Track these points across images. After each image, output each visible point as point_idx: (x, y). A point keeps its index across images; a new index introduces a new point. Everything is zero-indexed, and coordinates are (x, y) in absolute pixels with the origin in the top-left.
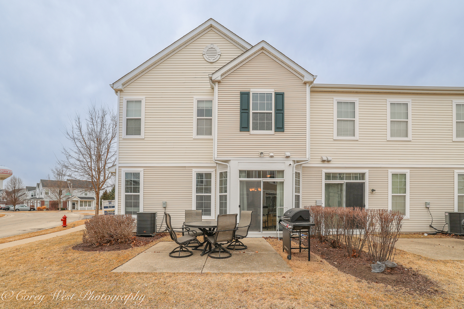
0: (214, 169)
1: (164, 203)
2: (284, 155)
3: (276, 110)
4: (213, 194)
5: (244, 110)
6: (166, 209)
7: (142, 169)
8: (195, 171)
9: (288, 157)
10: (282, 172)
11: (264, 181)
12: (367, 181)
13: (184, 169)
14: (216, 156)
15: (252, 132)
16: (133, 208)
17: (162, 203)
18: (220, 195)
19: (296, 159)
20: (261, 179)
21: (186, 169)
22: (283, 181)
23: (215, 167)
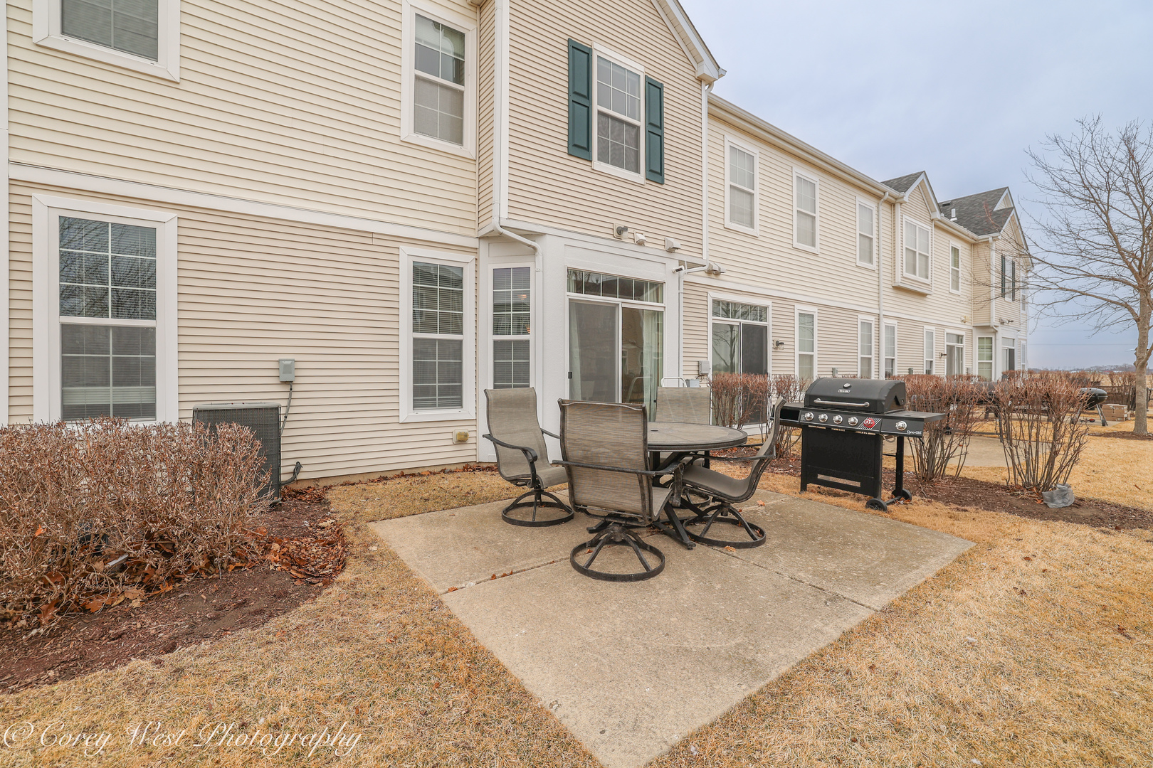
0: (473, 257)
1: (286, 366)
2: (662, 243)
3: (650, 123)
4: (467, 337)
5: (580, 98)
6: (295, 388)
7: (174, 214)
8: (407, 257)
9: (672, 250)
10: (657, 287)
11: (625, 306)
12: (769, 323)
13: (369, 241)
14: (504, 215)
15: (598, 165)
16: (111, 388)
17: (274, 365)
18: (495, 342)
19: (686, 259)
20: (617, 300)
21: (376, 242)
22: (662, 309)
23: (474, 251)
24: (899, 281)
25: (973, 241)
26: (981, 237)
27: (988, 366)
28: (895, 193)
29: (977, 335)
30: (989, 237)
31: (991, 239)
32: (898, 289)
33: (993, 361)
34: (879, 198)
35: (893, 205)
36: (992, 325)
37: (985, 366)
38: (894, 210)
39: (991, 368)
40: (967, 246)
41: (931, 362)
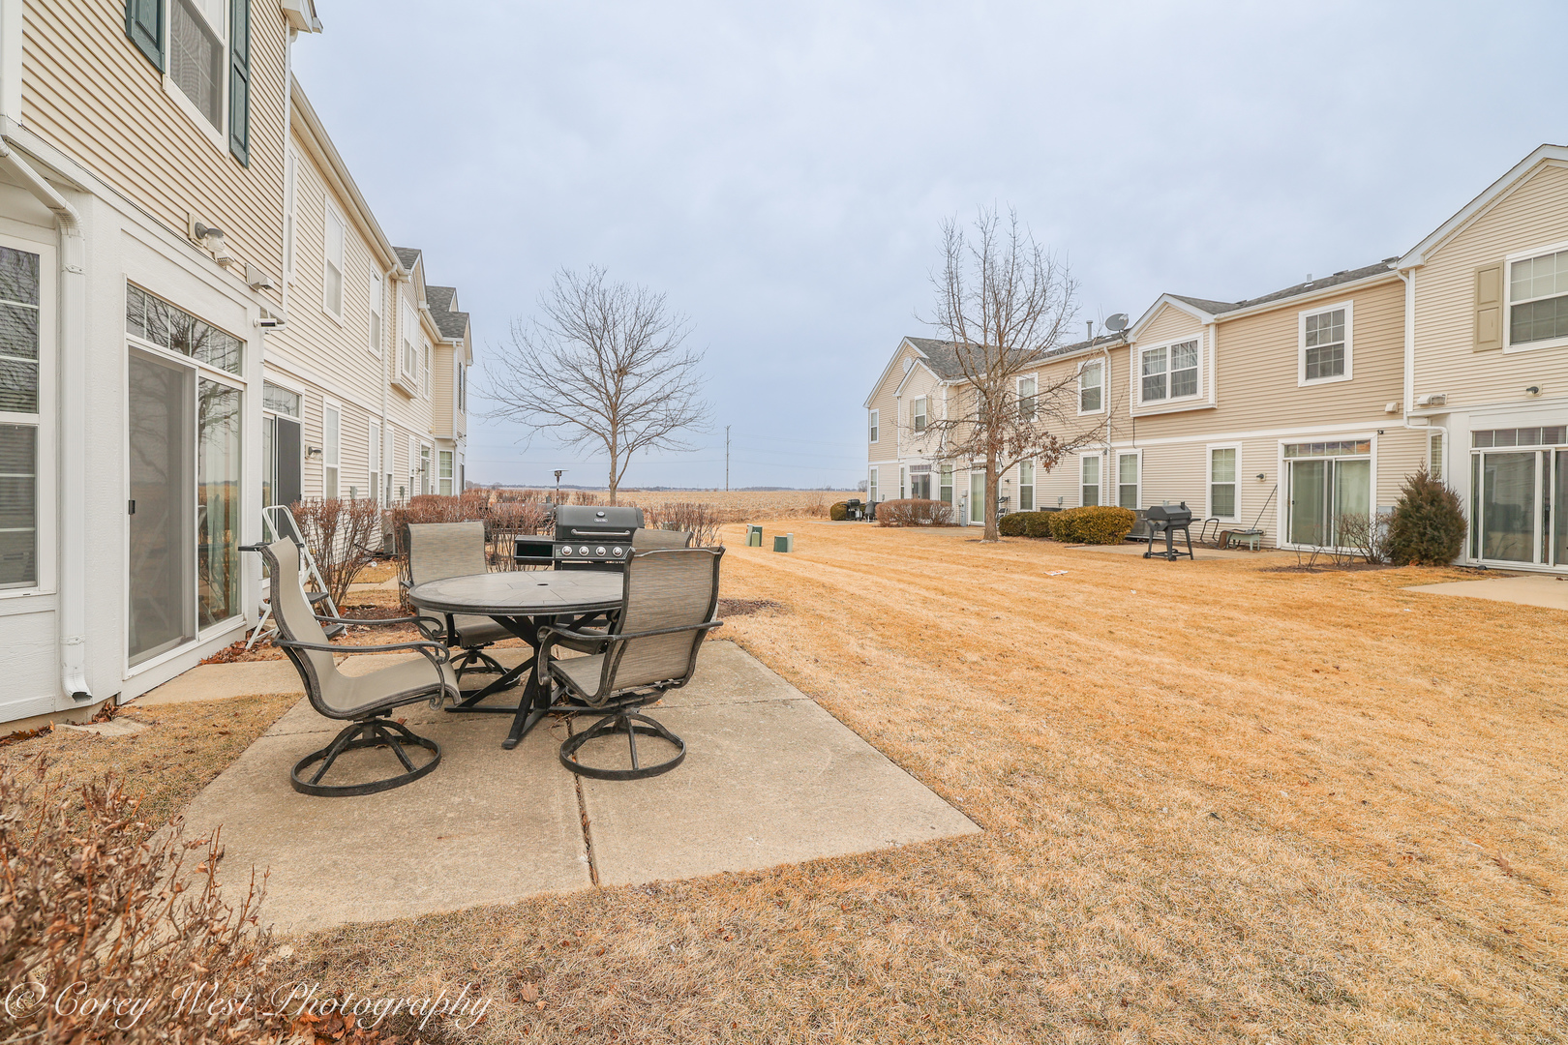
2: (243, 271)
11: (201, 374)
12: (302, 419)
15: (169, 86)
19: (268, 307)
22: (241, 387)
24: (398, 379)
25: (437, 341)
26: (445, 339)
27: (449, 484)
28: (402, 267)
29: (439, 448)
30: (454, 340)
31: (454, 343)
32: (394, 386)
33: (452, 478)
34: (385, 268)
35: (393, 280)
36: (454, 439)
37: (445, 484)
38: (395, 287)
39: (451, 486)
40: (432, 346)
41: (412, 478)
